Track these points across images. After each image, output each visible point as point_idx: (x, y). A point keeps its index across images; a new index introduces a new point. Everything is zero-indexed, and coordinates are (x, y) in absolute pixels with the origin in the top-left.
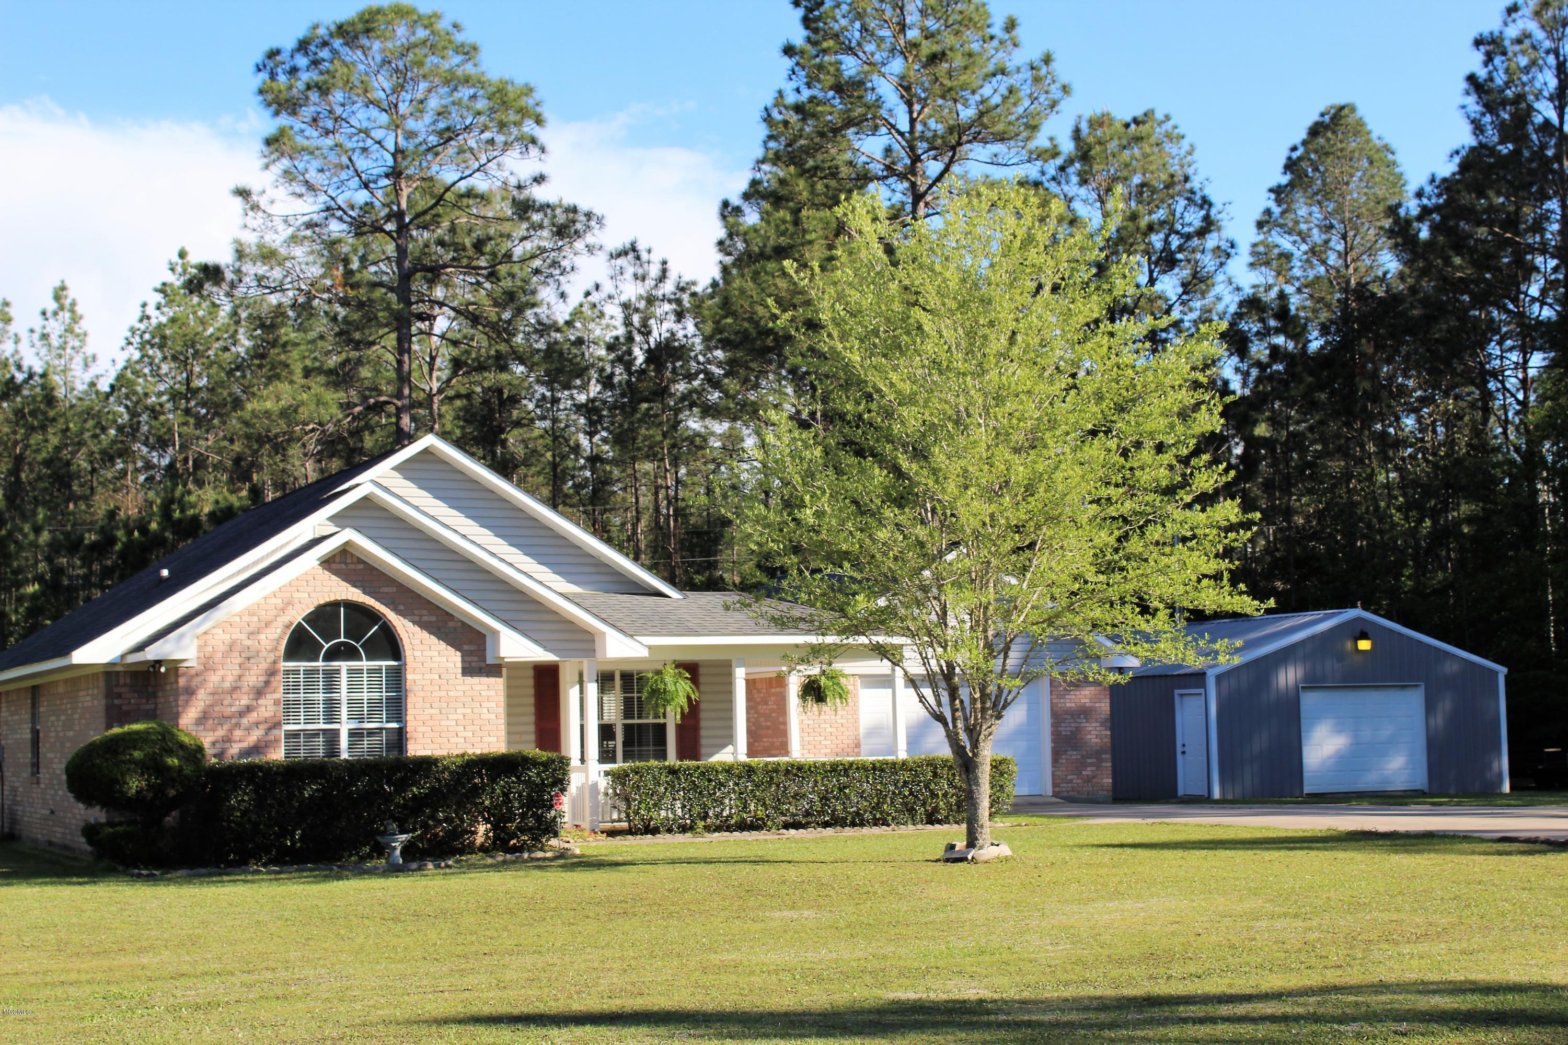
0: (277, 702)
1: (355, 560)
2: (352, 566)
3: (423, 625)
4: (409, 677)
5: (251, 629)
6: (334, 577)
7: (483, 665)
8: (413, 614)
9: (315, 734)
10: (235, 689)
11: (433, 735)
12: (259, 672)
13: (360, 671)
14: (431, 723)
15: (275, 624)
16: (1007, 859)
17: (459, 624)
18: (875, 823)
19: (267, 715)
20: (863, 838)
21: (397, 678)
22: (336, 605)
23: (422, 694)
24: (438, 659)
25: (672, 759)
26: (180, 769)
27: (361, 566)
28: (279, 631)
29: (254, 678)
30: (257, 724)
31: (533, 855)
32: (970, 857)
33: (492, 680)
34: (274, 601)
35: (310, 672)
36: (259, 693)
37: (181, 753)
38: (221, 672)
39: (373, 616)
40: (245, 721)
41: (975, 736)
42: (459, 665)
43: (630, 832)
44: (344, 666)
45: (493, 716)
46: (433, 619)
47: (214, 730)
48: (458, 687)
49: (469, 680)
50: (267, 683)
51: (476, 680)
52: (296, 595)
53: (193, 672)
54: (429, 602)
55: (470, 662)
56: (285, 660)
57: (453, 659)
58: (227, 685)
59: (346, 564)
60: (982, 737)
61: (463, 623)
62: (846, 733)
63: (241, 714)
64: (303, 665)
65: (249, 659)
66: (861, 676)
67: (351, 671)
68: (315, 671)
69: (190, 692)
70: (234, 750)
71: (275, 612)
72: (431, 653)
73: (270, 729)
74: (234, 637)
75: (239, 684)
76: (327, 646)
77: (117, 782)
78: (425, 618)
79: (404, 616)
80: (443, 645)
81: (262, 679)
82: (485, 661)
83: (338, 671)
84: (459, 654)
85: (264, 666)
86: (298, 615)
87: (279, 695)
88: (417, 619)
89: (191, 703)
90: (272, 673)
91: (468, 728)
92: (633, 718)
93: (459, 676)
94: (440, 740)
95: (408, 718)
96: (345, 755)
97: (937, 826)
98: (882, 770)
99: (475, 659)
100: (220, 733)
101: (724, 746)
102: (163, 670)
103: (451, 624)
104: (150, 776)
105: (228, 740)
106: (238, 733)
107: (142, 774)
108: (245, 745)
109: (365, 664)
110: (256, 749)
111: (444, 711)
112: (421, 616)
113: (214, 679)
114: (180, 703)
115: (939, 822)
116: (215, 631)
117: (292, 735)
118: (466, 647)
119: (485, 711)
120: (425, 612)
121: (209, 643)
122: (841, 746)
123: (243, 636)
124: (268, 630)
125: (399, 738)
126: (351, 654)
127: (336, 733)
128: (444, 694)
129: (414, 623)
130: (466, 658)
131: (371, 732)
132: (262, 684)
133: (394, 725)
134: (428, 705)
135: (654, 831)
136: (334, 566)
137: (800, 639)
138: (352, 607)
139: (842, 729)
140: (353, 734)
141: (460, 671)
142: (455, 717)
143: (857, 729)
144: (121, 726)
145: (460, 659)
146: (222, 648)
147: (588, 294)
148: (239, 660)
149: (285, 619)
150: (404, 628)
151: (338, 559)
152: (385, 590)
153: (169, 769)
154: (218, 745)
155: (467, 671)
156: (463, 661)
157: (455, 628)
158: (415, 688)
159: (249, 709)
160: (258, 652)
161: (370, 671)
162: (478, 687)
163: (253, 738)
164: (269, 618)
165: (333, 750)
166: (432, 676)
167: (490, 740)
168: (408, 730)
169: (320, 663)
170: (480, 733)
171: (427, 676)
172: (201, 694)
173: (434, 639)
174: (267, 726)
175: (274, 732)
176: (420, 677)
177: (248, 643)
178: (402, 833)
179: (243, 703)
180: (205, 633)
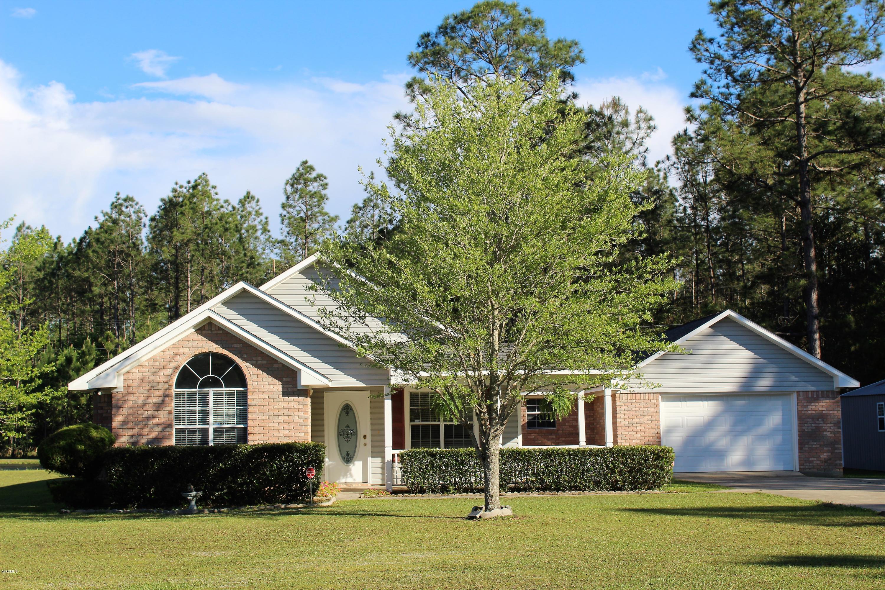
0: (169, 412)
1: (217, 328)
2: (215, 332)
3: (258, 367)
4: (249, 397)
5: (154, 370)
6: (204, 338)
7: (295, 389)
8: (252, 360)
9: (194, 431)
10: (143, 406)
11: (264, 432)
12: (159, 395)
13: (221, 394)
14: (263, 425)
15: (169, 366)
16: (509, 517)
17: (281, 366)
19: (164, 419)
21: (243, 398)
22: (206, 355)
23: (257, 407)
24: (267, 386)
26: (85, 451)
27: (221, 332)
28: (171, 370)
29: (155, 399)
30: (158, 425)
32: (478, 516)
33: (301, 399)
34: (168, 353)
35: (191, 395)
36: (159, 406)
37: (88, 442)
38: (137, 395)
39: (231, 362)
40: (151, 423)
42: (281, 390)
44: (211, 391)
45: (302, 421)
46: (265, 362)
47: (132, 429)
48: (280, 403)
49: (287, 399)
50: (163, 401)
51: (291, 399)
52: (181, 349)
53: (120, 395)
54: (262, 353)
55: (287, 388)
56: (176, 387)
57: (277, 386)
58: (140, 402)
59: (211, 331)
61: (283, 365)
62: (651, 430)
63: (148, 419)
64: (186, 390)
65: (153, 387)
66: (661, 394)
67: (215, 394)
68: (194, 394)
69: (119, 407)
70: (144, 440)
71: (168, 360)
72: (263, 383)
73: (165, 428)
74: (144, 374)
75: (147, 402)
76: (201, 379)
78: (259, 362)
79: (247, 361)
80: (270, 378)
81: (161, 398)
82: (297, 387)
83: (207, 394)
84: (280, 383)
85: (162, 391)
86: (183, 361)
87: (172, 408)
88: (254, 362)
89: (119, 413)
90: (166, 395)
91: (286, 428)
93: (281, 396)
94: (269, 435)
95: (249, 421)
96: (211, 444)
99: (291, 386)
100: (136, 430)
101: (513, 438)
102: (100, 393)
103: (275, 366)
105: (140, 435)
106: (146, 430)
108: (151, 437)
109: (224, 389)
110: (156, 440)
111: (271, 418)
112: (257, 361)
113: (132, 400)
114: (113, 413)
116: (134, 371)
117: (179, 432)
118: (284, 379)
119: (297, 417)
120: (259, 358)
121: (130, 378)
122: (648, 438)
123: (149, 374)
124: (164, 370)
125: (243, 435)
126: (215, 384)
127: (207, 429)
128: (271, 407)
129: (253, 365)
130: (285, 386)
131: (228, 430)
132: (160, 402)
133: (242, 426)
134: (261, 414)
135: (421, 492)
136: (204, 332)
138: (216, 356)
139: (648, 427)
140: (216, 430)
141: (281, 393)
142: (279, 421)
143: (659, 427)
145: (281, 386)
146: (137, 381)
148: (148, 388)
149: (174, 364)
150: (246, 367)
151: (206, 328)
152: (235, 345)
153: (78, 451)
154: (135, 437)
155: (286, 393)
156: (283, 388)
157: (278, 368)
158: (253, 404)
159: (153, 416)
160: (159, 383)
161: (228, 394)
162: (292, 403)
163: (155, 433)
164: (165, 363)
165: (205, 440)
166: (264, 397)
167: (300, 435)
168: (249, 428)
169: (197, 389)
170: (293, 431)
171: (260, 397)
172: (125, 407)
173: (265, 375)
174: (164, 426)
175: (168, 429)
176: (256, 397)
177: (153, 377)
178: (197, 491)
179: (149, 412)
180: (128, 372)
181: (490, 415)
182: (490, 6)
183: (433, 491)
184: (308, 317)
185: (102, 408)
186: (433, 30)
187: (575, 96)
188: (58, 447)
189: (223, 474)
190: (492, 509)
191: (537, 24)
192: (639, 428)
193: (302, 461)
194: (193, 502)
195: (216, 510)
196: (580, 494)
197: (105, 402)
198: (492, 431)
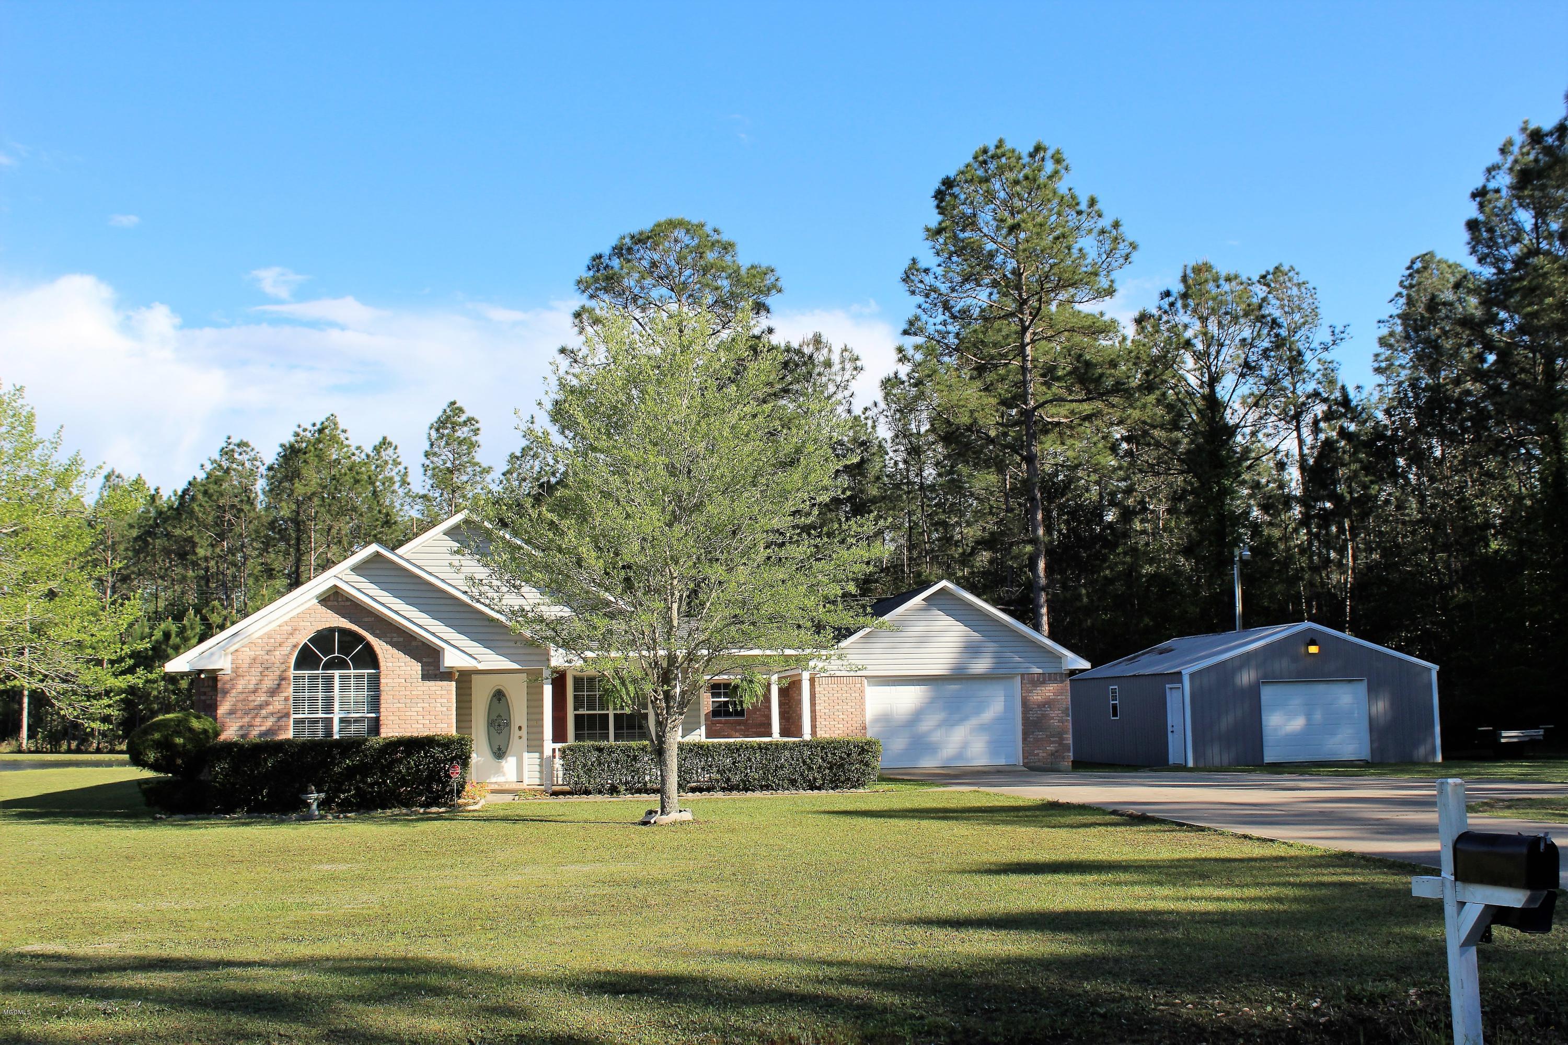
0: (287, 699)
1: (344, 599)
2: (343, 603)
3: (393, 645)
4: (382, 681)
5: (267, 648)
6: (329, 611)
7: (437, 672)
8: (386, 637)
9: (316, 721)
10: (255, 691)
11: (400, 722)
12: (275, 678)
13: (349, 677)
14: (398, 714)
15: (286, 644)
16: (688, 822)
17: (420, 644)
19: (279, 707)
21: (375, 683)
22: (331, 630)
23: (392, 693)
24: (404, 668)
26: (184, 745)
27: (349, 603)
28: (289, 649)
29: (269, 683)
30: (272, 714)
32: (652, 821)
33: (444, 683)
34: (286, 628)
35: (313, 678)
36: (273, 692)
37: (188, 734)
38: (248, 678)
39: (361, 639)
40: (264, 712)
42: (420, 672)
43: (574, 793)
44: (337, 673)
45: (445, 709)
46: (401, 639)
47: (242, 718)
48: (419, 688)
49: (427, 683)
50: (279, 685)
51: (432, 683)
52: (302, 624)
53: (227, 678)
54: (398, 628)
55: (428, 671)
56: (294, 670)
57: (416, 668)
58: (251, 687)
59: (338, 601)
61: (423, 643)
62: (855, 719)
63: (261, 707)
64: (307, 673)
65: (267, 668)
66: (866, 677)
67: (341, 677)
68: (317, 677)
69: (226, 693)
70: (255, 733)
71: (285, 636)
72: (399, 664)
73: (282, 717)
74: (257, 653)
75: (260, 686)
76: (325, 659)
78: (395, 640)
79: (379, 638)
80: (408, 659)
81: (276, 682)
82: (439, 669)
83: (332, 677)
84: (419, 664)
85: (278, 673)
86: (303, 638)
87: (290, 691)
88: (389, 640)
89: (226, 699)
90: (282, 678)
91: (426, 717)
93: (420, 680)
94: (405, 726)
95: (382, 710)
96: (336, 736)
99: (432, 668)
100: (246, 720)
102: (203, 676)
103: (414, 643)
105: (251, 726)
106: (258, 721)
108: (264, 728)
109: (352, 672)
110: (270, 732)
111: (408, 705)
112: (392, 638)
113: (241, 685)
114: (218, 699)
116: (244, 649)
117: (297, 722)
118: (424, 660)
119: (439, 705)
120: (395, 635)
121: (239, 657)
123: (263, 653)
124: (281, 649)
125: (375, 726)
126: (342, 665)
127: (331, 720)
128: (408, 693)
129: (387, 643)
130: (426, 668)
131: (356, 721)
132: (276, 686)
133: (373, 715)
134: (396, 701)
136: (329, 603)
138: (343, 632)
139: (852, 716)
140: (342, 720)
141: (420, 676)
142: (417, 709)
145: (420, 668)
146: (248, 661)
148: (260, 669)
149: (293, 641)
150: (380, 646)
151: (332, 598)
152: (366, 620)
153: (176, 745)
154: (244, 729)
155: (425, 677)
156: (422, 670)
157: (417, 646)
158: (387, 689)
159: (267, 704)
160: (274, 664)
161: (357, 677)
162: (434, 688)
163: (269, 723)
164: (282, 640)
165: (329, 732)
166: (400, 680)
167: (443, 725)
168: (381, 718)
169: (320, 671)
170: (435, 721)
171: (395, 681)
172: (234, 692)
173: (401, 654)
174: (280, 715)
175: (284, 719)
176: (391, 681)
177: (267, 657)
178: (318, 792)
179: (262, 699)
180: (236, 651)
181: (667, 702)
182: (673, 224)
183: (600, 792)
184: (454, 587)
185: (205, 694)
186: (606, 250)
187: (770, 331)
188: (152, 740)
189: (350, 772)
190: (669, 813)
191: (727, 247)
192: (841, 716)
193: (445, 756)
194: (314, 806)
195: (342, 816)
196: (772, 794)
197: (209, 686)
198: (669, 721)
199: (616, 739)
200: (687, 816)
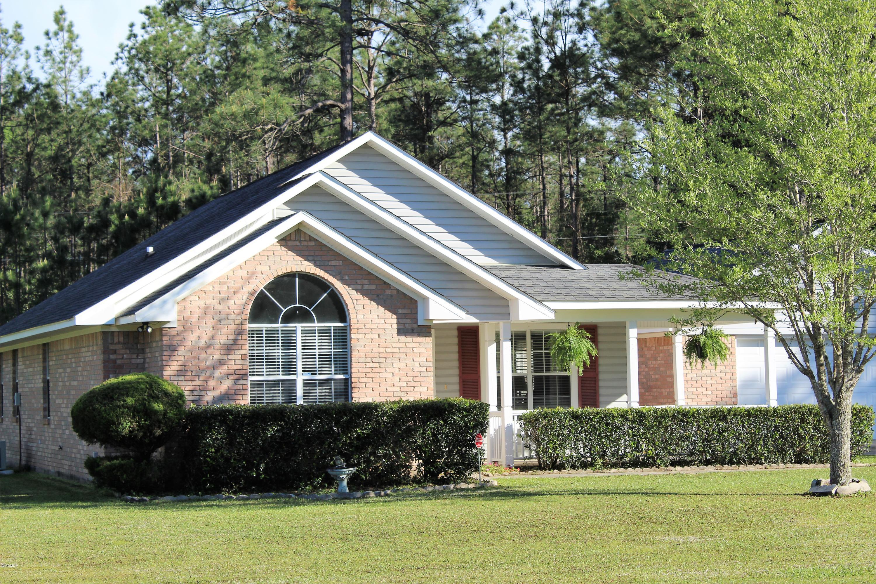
0: (243, 358)
1: (308, 238)
2: (305, 243)
3: (365, 293)
4: (353, 336)
5: (221, 296)
6: (290, 253)
7: (415, 326)
8: (357, 283)
9: (276, 383)
10: (209, 346)
11: (374, 385)
12: (229, 332)
13: (312, 331)
14: (372, 375)
15: (242, 292)
17: (395, 292)
18: (751, 461)
19: (235, 367)
20: (739, 475)
21: (343, 338)
22: (291, 275)
23: (364, 350)
24: (377, 321)
25: (575, 406)
27: (312, 243)
28: (245, 297)
29: (224, 338)
30: (228, 375)
31: (458, 486)
32: (833, 492)
33: (422, 339)
34: (240, 272)
35: (271, 332)
36: (229, 349)
37: (165, 399)
38: (197, 332)
39: (323, 285)
40: (217, 373)
41: (838, 388)
42: (395, 326)
43: (540, 467)
44: (299, 327)
45: (424, 369)
46: (373, 287)
47: (192, 381)
48: (394, 345)
49: (403, 339)
50: (235, 341)
51: (409, 339)
52: (259, 268)
53: (174, 332)
54: (370, 273)
55: (404, 324)
56: (249, 323)
57: (390, 321)
58: (202, 343)
59: (300, 241)
60: (844, 387)
61: (398, 291)
62: (725, 385)
63: (214, 367)
64: (264, 326)
65: (220, 321)
66: (736, 336)
67: (304, 331)
68: (275, 331)
69: (173, 349)
70: (209, 397)
71: (241, 282)
72: (371, 316)
73: (238, 379)
74: (208, 302)
75: (212, 342)
76: (285, 310)
77: (114, 423)
78: (366, 287)
79: (349, 285)
80: (381, 310)
81: (231, 337)
82: (416, 322)
83: (294, 331)
84: (394, 317)
85: (233, 327)
86: (260, 284)
87: (245, 350)
88: (359, 287)
89: (173, 358)
90: (239, 332)
91: (403, 379)
92: (542, 371)
93: (395, 335)
94: (380, 389)
95: (353, 370)
96: (300, 402)
97: (804, 465)
98: (756, 417)
99: (409, 321)
100: (197, 383)
101: (620, 395)
102: (150, 330)
103: (388, 292)
104: (140, 418)
105: (203, 389)
106: (212, 383)
107: (134, 417)
108: (218, 393)
109: (316, 325)
110: (226, 396)
111: (382, 365)
112: (363, 285)
113: (191, 338)
114: (164, 358)
115: (807, 462)
116: (192, 298)
117: (258, 384)
118: (400, 311)
119: (417, 365)
120: (366, 282)
121: (187, 308)
122: (720, 396)
123: (215, 302)
124: (236, 297)
125: (346, 387)
126: (305, 317)
127: (293, 383)
128: (382, 350)
129: (357, 291)
130: (402, 321)
131: (322, 383)
132: (231, 342)
133: (341, 377)
134: (369, 360)
135: (560, 467)
136: (290, 243)
137: (684, 304)
138: (305, 277)
139: (720, 381)
140: (307, 383)
141: (396, 331)
142: (393, 370)
143: (734, 381)
144: (116, 377)
145: (395, 321)
146: (198, 312)
147: (503, 10)
148: (212, 322)
149: (250, 288)
150: (349, 294)
151: (293, 237)
152: (333, 263)
153: (156, 412)
154: (195, 393)
155: (402, 331)
156: (398, 323)
157: (391, 296)
158: (358, 346)
159: (221, 363)
160: (228, 315)
161: (321, 331)
162: (411, 345)
163: (224, 387)
164: (237, 287)
165: (290, 397)
166: (372, 336)
167: (421, 389)
168: (353, 380)
169: (279, 325)
170: (413, 384)
171: (368, 336)
172: (181, 351)
173: (374, 305)
174: (235, 377)
175: (242, 382)
176: (361, 336)
177: (220, 307)
178: (348, 466)
179: (216, 357)
180: (184, 299)
183: (573, 467)
184: (410, 225)
190: (843, 484)
194: (345, 483)
195: (383, 493)
199: (535, 406)
200: (864, 486)
